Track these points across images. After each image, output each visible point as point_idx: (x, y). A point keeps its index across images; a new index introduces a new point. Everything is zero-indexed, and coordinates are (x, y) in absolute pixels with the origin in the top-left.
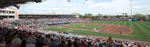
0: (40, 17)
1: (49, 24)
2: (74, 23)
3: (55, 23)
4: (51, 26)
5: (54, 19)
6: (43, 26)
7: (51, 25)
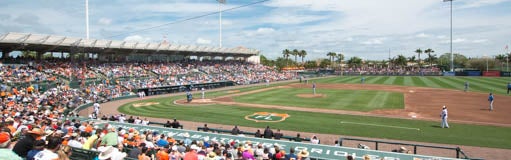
0: (103, 58)
1: (144, 87)
2: (251, 83)
3: (174, 82)
4: (158, 96)
5: (167, 69)
6: (118, 95)
7: (156, 92)
